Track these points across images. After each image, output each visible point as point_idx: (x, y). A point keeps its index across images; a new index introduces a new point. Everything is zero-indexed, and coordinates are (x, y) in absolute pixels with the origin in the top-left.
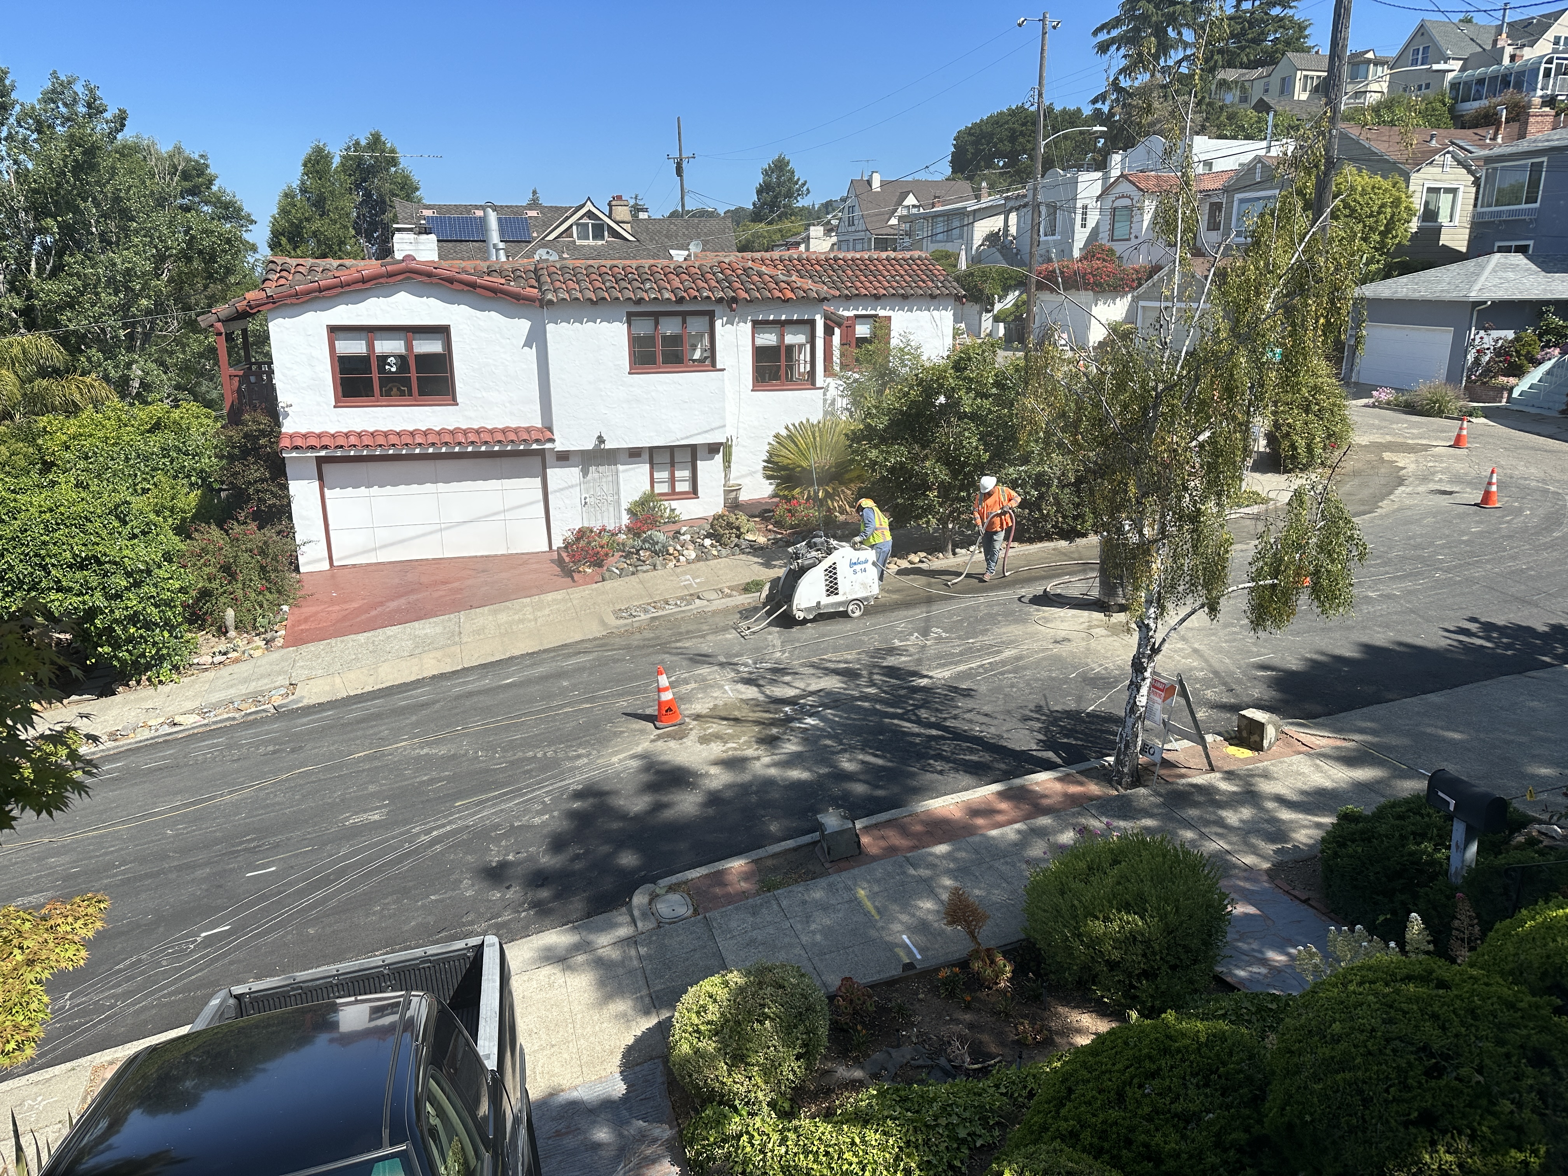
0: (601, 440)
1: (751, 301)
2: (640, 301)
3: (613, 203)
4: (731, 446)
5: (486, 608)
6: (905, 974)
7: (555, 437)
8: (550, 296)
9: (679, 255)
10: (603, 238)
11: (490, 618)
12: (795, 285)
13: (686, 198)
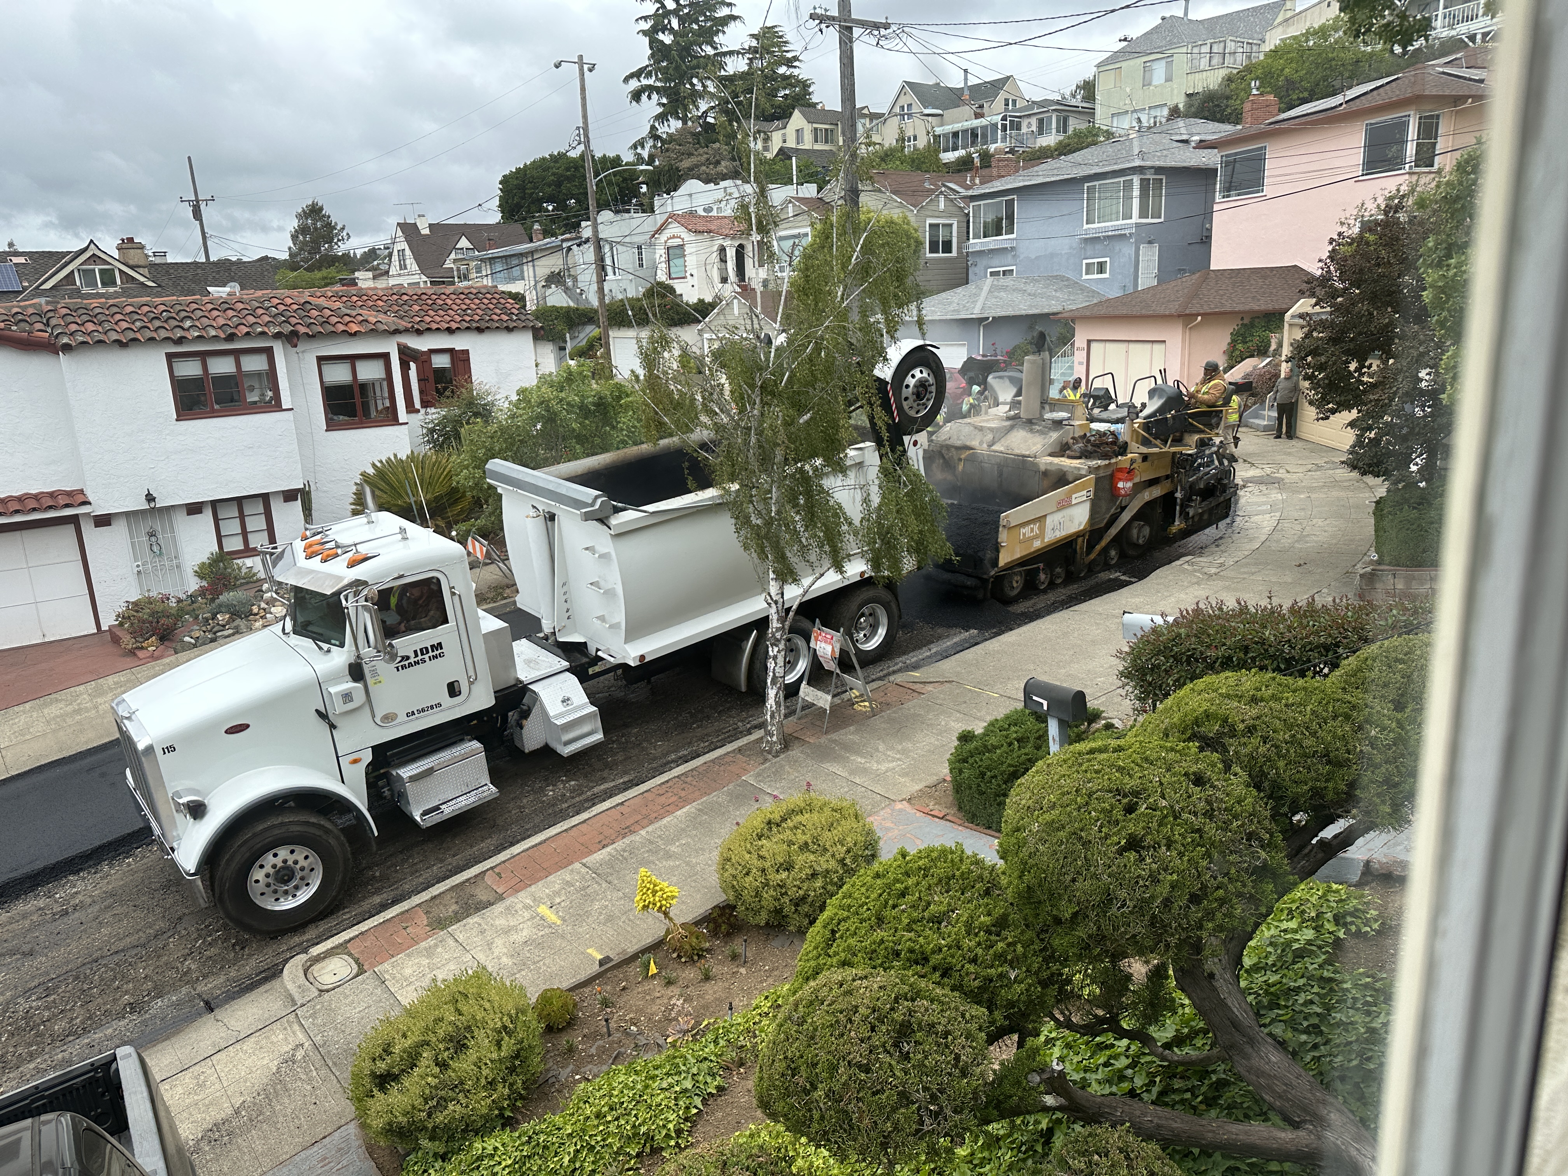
0: (150, 498)
1: (313, 336)
2: (180, 341)
3: (124, 246)
4: (309, 493)
5: (28, 705)
6: (603, 968)
7: (91, 499)
8: (65, 340)
9: (218, 292)
10: (114, 283)
11: (35, 714)
12: (361, 318)
13: (209, 243)
